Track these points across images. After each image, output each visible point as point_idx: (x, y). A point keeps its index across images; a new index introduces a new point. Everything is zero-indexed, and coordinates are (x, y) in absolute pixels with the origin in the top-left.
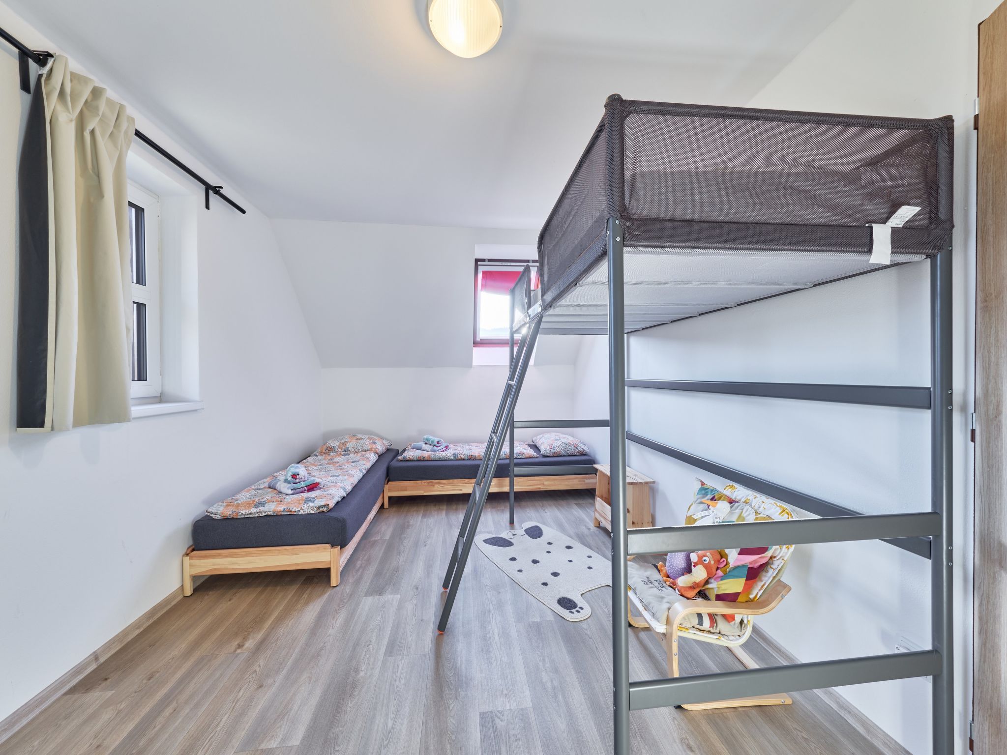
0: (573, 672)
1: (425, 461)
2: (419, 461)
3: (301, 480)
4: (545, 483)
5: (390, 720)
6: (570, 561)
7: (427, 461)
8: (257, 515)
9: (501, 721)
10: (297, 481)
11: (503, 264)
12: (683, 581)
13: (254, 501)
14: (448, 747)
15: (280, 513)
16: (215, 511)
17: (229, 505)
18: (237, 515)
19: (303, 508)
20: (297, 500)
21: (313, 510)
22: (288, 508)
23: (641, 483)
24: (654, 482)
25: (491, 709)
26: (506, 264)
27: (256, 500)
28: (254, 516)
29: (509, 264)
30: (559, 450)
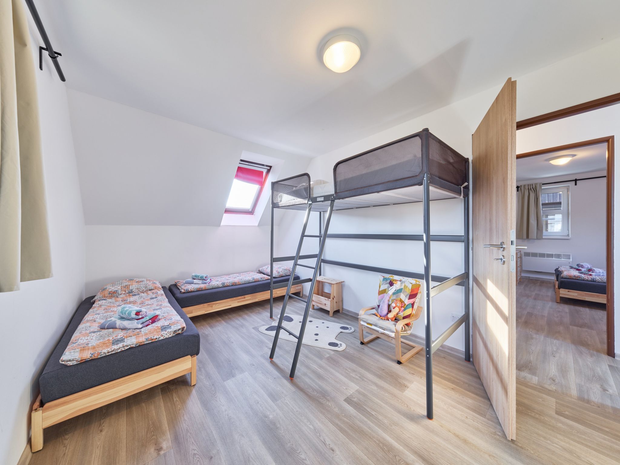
0: (360, 369)
1: (202, 290)
2: (197, 291)
3: (143, 316)
4: (278, 293)
5: (309, 425)
6: (317, 327)
7: (204, 290)
8: (119, 351)
9: (354, 398)
10: (140, 317)
11: (250, 164)
12: (391, 315)
13: (109, 340)
14: (345, 419)
15: (143, 343)
16: (72, 358)
17: (84, 350)
18: (98, 355)
19: (163, 334)
20: (154, 330)
21: (170, 335)
22: (150, 338)
23: (340, 282)
24: (344, 282)
25: (346, 397)
26: (252, 164)
27: (111, 338)
28: (116, 351)
29: (253, 165)
30: (282, 273)
